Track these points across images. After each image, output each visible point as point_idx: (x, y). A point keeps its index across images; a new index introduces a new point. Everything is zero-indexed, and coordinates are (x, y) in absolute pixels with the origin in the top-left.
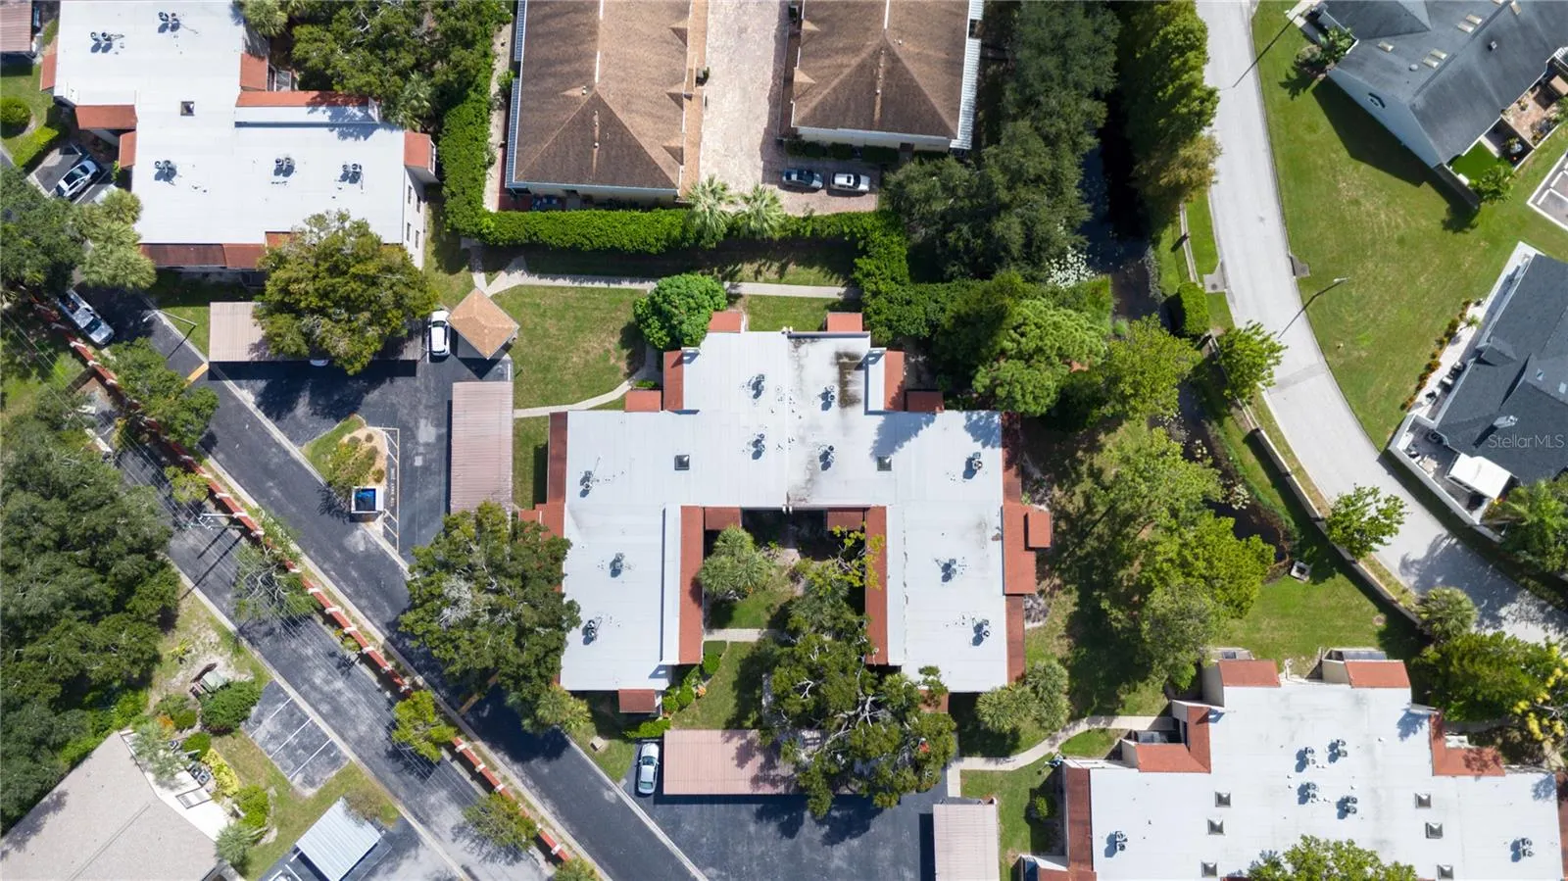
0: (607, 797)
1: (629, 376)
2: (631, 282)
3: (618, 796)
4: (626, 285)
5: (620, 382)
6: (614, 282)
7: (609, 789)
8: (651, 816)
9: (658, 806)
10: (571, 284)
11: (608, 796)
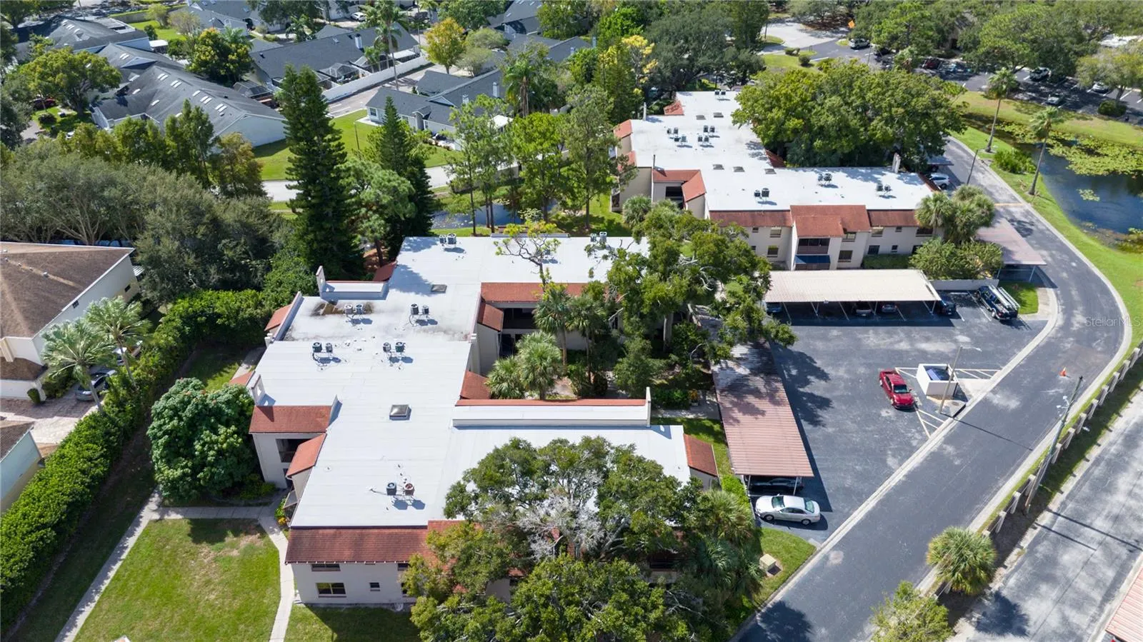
0: (839, 561)
1: (263, 533)
2: (132, 534)
3: (835, 548)
4: (131, 542)
5: (270, 545)
6: (122, 553)
7: (826, 558)
8: (847, 515)
9: (833, 508)
10: (93, 605)
11: (836, 559)
